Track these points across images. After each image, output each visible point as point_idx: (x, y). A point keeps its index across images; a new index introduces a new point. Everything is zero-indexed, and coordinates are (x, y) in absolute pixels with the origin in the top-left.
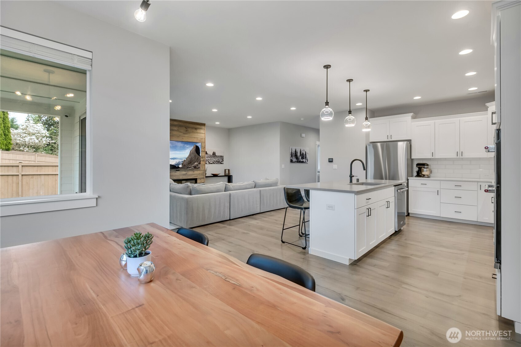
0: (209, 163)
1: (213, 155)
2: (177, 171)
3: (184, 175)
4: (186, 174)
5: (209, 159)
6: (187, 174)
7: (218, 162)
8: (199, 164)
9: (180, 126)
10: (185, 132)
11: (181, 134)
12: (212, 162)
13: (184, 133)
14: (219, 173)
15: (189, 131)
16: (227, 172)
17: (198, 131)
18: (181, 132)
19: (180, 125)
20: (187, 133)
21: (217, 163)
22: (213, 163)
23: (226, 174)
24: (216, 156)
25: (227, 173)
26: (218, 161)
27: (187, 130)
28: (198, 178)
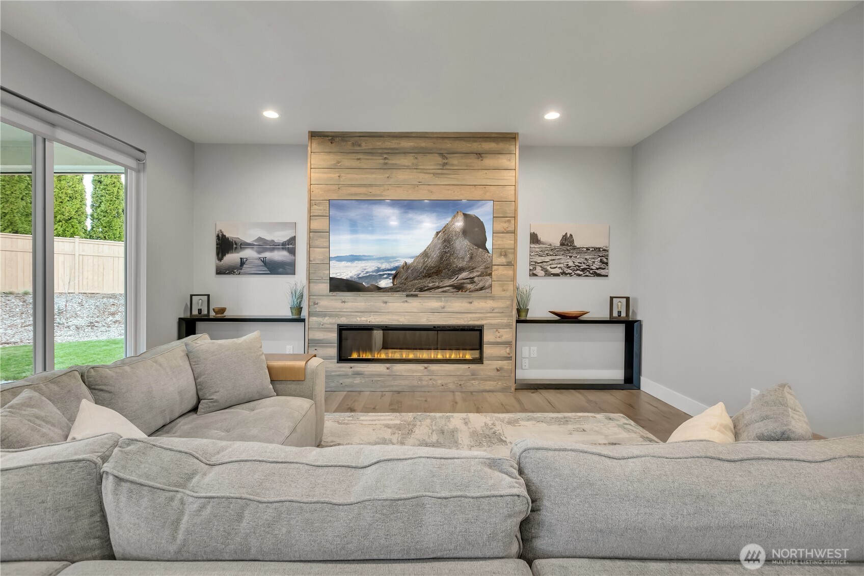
0: (548, 274)
1: (562, 244)
2: (410, 299)
3: (433, 311)
4: (444, 308)
5: (547, 259)
6: (446, 309)
7: (583, 270)
8: (478, 276)
9: (424, 152)
10: (439, 171)
11: (426, 176)
12: (558, 271)
13: (434, 174)
14: (588, 311)
15: (453, 165)
16: (620, 306)
17: (489, 161)
18: (424, 171)
19: (422, 148)
20: (445, 171)
21: (579, 275)
22: (564, 273)
23: (615, 314)
24: (575, 248)
25: (620, 313)
26: (584, 266)
27: (445, 164)
28: (486, 324)
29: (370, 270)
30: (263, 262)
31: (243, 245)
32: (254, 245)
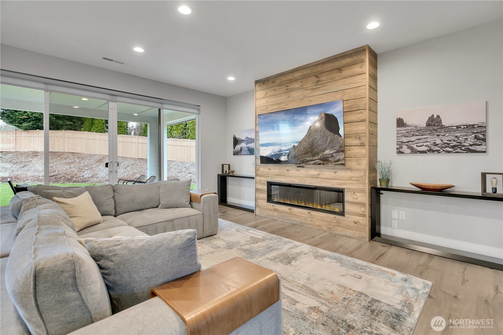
0: (414, 151)
1: (428, 125)
2: (300, 169)
3: (313, 177)
4: (319, 175)
5: (413, 138)
6: (320, 176)
7: (453, 147)
9: (305, 77)
10: (315, 87)
11: (308, 92)
12: (424, 148)
13: (312, 89)
14: (454, 185)
15: (323, 81)
16: (495, 182)
18: (306, 89)
19: (305, 75)
20: (318, 86)
21: (449, 152)
22: (431, 151)
23: (489, 190)
24: (443, 127)
25: (494, 189)
26: (454, 143)
27: (318, 81)
28: (346, 188)
29: (276, 151)
30: (248, 149)
31: (242, 141)
32: (245, 141)
